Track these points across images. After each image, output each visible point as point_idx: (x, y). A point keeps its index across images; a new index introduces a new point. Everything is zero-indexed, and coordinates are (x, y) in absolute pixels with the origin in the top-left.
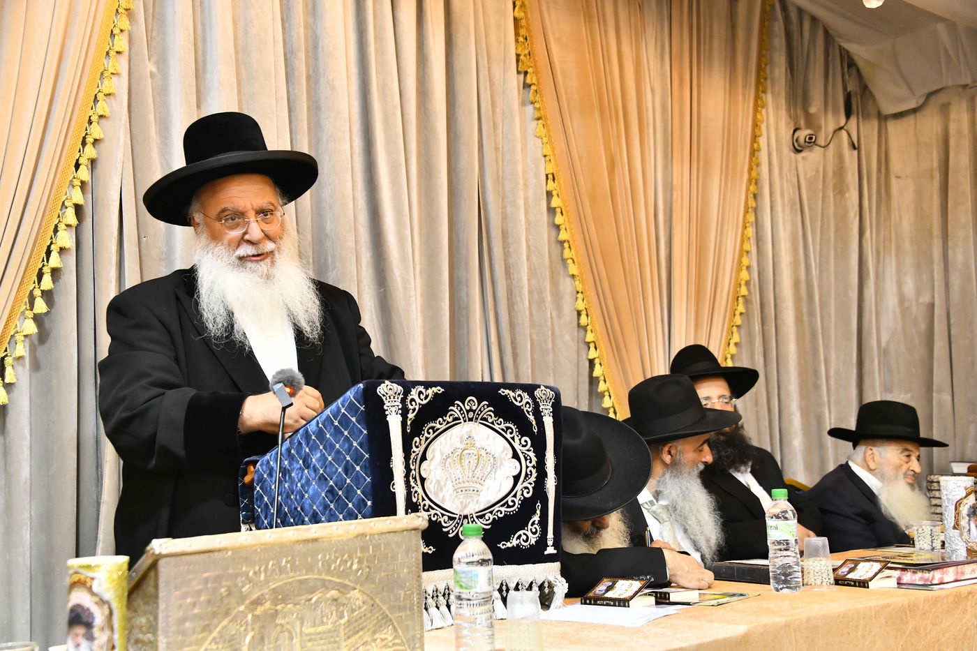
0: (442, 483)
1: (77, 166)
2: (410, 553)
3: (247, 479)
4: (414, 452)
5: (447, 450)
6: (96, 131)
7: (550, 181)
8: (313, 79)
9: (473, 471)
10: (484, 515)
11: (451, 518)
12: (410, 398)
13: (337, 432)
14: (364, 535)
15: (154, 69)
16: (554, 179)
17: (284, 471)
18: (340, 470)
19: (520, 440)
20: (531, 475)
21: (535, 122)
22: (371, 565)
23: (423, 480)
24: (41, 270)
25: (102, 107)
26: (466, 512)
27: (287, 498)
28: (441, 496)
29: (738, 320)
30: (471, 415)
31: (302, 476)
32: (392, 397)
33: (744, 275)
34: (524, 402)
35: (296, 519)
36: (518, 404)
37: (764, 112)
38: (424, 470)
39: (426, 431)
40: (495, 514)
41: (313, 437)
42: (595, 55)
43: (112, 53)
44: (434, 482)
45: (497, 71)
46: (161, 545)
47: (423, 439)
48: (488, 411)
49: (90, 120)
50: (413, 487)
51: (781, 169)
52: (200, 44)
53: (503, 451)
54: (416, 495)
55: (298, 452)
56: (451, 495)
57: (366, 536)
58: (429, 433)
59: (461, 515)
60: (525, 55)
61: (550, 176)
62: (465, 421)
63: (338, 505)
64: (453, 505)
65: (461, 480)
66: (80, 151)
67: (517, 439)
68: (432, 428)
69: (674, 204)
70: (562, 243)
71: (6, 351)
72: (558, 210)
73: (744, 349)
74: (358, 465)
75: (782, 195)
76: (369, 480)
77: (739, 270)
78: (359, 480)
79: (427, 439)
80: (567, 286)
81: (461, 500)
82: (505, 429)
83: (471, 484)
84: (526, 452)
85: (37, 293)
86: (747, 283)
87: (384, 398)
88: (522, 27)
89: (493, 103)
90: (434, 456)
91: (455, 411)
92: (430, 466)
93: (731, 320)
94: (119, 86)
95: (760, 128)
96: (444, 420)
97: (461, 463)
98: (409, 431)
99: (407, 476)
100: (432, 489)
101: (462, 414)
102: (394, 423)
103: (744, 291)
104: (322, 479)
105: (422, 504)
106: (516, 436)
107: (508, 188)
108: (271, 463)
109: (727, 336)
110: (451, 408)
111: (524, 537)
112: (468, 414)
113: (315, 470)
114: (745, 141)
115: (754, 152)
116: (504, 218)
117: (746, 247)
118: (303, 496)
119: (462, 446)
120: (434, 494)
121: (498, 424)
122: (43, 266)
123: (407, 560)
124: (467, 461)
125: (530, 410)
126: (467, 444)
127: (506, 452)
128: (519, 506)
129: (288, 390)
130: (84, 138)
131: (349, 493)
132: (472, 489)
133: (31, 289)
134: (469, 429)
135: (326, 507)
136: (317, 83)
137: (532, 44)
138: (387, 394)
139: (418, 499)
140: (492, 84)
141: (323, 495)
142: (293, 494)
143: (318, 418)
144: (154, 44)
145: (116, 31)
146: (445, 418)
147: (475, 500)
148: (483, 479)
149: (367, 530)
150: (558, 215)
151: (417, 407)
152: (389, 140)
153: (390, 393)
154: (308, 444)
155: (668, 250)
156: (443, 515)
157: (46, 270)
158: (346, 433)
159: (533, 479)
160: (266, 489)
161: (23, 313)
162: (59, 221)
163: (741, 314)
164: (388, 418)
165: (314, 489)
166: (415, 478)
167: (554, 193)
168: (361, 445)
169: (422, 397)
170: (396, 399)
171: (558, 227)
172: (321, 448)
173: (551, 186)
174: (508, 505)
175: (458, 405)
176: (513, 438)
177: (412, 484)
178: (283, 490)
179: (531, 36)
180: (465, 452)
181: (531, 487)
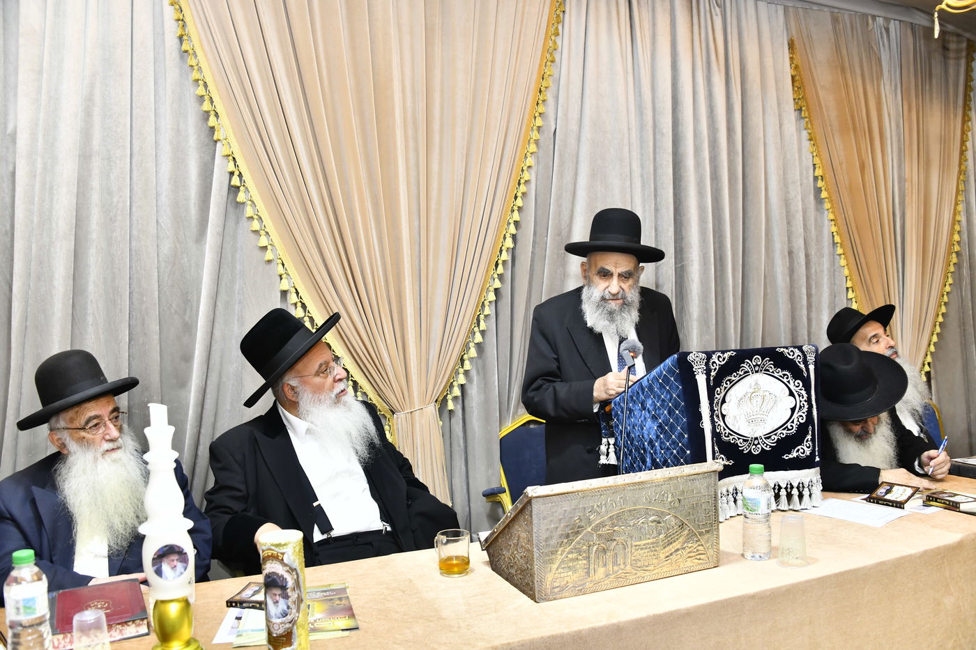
0: (738, 417)
1: (516, 198)
4: (716, 398)
5: (741, 395)
6: (526, 176)
9: (760, 407)
10: (770, 437)
11: (744, 441)
12: (711, 361)
13: (662, 387)
16: (822, 180)
18: (666, 412)
19: (794, 383)
20: (804, 407)
21: (809, 142)
23: (723, 416)
26: (756, 436)
28: (737, 425)
29: (952, 269)
30: (757, 369)
31: (641, 415)
32: (698, 362)
33: (956, 237)
34: (796, 355)
36: (791, 358)
37: (969, 123)
38: (724, 409)
39: (724, 383)
40: (778, 436)
41: (646, 389)
42: (848, 94)
44: (732, 417)
46: (533, 490)
47: (723, 388)
48: (769, 365)
49: (522, 169)
50: (717, 422)
53: (782, 391)
54: (719, 427)
55: (637, 398)
56: (744, 425)
58: (727, 384)
59: (752, 438)
60: (800, 99)
61: (820, 177)
62: (753, 373)
63: (666, 436)
64: (746, 431)
65: (752, 413)
66: (517, 189)
67: (791, 382)
68: (729, 380)
69: (906, 191)
71: (480, 311)
74: (677, 410)
76: (685, 420)
77: (952, 235)
78: (678, 420)
79: (725, 388)
81: (752, 428)
82: (782, 375)
83: (759, 416)
84: (799, 391)
86: (959, 243)
87: (693, 363)
88: (797, 81)
90: (731, 399)
91: (745, 366)
92: (728, 406)
93: (947, 269)
95: (967, 135)
96: (737, 374)
97: (751, 402)
98: (712, 384)
99: (712, 416)
100: (731, 423)
101: (750, 369)
102: (701, 380)
103: (957, 248)
104: (654, 418)
105: (723, 433)
106: (791, 380)
108: (621, 405)
109: (944, 279)
110: (742, 365)
111: (801, 451)
112: (755, 368)
113: (649, 411)
114: (956, 145)
115: (962, 152)
117: (958, 218)
118: (643, 428)
119: (752, 390)
120: (733, 426)
121: (777, 373)
124: (755, 401)
125: (800, 361)
126: (755, 389)
127: (784, 392)
128: (796, 430)
129: (632, 354)
130: (519, 180)
131: (672, 428)
132: (760, 419)
133: (493, 273)
134: (756, 379)
135: (658, 437)
137: (804, 91)
138: (695, 360)
139: (720, 430)
141: (656, 428)
142: (636, 426)
146: (738, 372)
147: (763, 426)
148: (768, 412)
151: (717, 367)
153: (697, 359)
156: (739, 439)
157: (500, 262)
158: (668, 388)
159: (805, 409)
162: (506, 232)
163: (954, 264)
164: (697, 377)
165: (649, 424)
166: (718, 416)
167: (823, 188)
168: (678, 396)
169: (721, 359)
170: (702, 364)
172: (652, 397)
174: (788, 429)
175: (748, 363)
176: (789, 382)
177: (716, 420)
179: (803, 86)
180: (754, 394)
181: (804, 415)
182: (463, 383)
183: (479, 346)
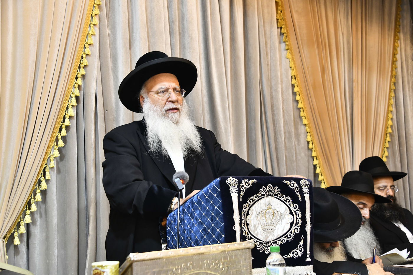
0: (257, 226)
1: (77, 78)
2: (246, 260)
3: (163, 224)
4: (243, 211)
5: (259, 210)
6: (85, 62)
7: (293, 79)
8: (182, 34)
9: (271, 220)
10: (276, 242)
11: (261, 243)
12: (241, 185)
13: (207, 201)
14: (225, 251)
15: (110, 32)
16: (295, 79)
17: (182, 220)
18: (209, 219)
19: (293, 205)
20: (299, 222)
21: (286, 51)
22: (229, 266)
23: (248, 225)
24: (61, 126)
25: (88, 51)
26: (268, 240)
27: (183, 233)
28: (256, 232)
29: (387, 145)
30: (270, 193)
31: (190, 222)
32: (233, 185)
33: (390, 123)
34: (295, 187)
35: (188, 243)
36: (292, 188)
37: (399, 42)
38: (248, 220)
39: (249, 201)
40: (281, 241)
41: (195, 204)
42: (314, 18)
43: (92, 25)
44: (253, 225)
45: (268, 28)
46: (134, 256)
47: (248, 205)
48: (278, 191)
49: (82, 56)
50: (243, 228)
51: (408, 70)
52: (130, 20)
53: (285, 211)
54: (245, 232)
55: (188, 211)
56: (261, 232)
57: (226, 252)
58: (250, 202)
59: (265, 242)
60: (281, 19)
61: (293, 77)
62: (267, 196)
63: (208, 237)
64: (262, 237)
65: (265, 224)
66: (78, 71)
67: (291, 205)
68: (252, 199)
69: (354, 89)
70: (299, 109)
71: (46, 164)
72: (298, 93)
73: (390, 159)
74: (217, 217)
75: (408, 83)
76: (223, 224)
77: (387, 120)
78: (218, 224)
79: (249, 204)
80: (302, 129)
81: (266, 234)
82: (286, 200)
83: (270, 227)
84: (296, 211)
85: (60, 137)
86: (392, 127)
87: (229, 185)
88: (279, 6)
89: (266, 43)
90: (253, 213)
91: (262, 191)
92: (251, 218)
93: (383, 145)
94: (94, 40)
95: (397, 50)
96: (257, 196)
97: (265, 216)
98: (241, 201)
99: (241, 223)
100: (252, 229)
101: (265, 193)
102: (235, 197)
103: (390, 130)
104: (200, 224)
105: (247, 236)
106: (291, 204)
107: (273, 83)
108: (175, 216)
110: (260, 190)
111: (296, 253)
112: (268, 193)
113: (197, 219)
114: (389, 57)
115: (394, 62)
116: (272, 97)
117: (391, 109)
118: (191, 232)
119: (266, 208)
120: (253, 231)
121: (282, 197)
122: (62, 125)
123: (245, 264)
124: (268, 216)
125: (298, 191)
126: (268, 207)
127: (286, 211)
128: (293, 238)
129: (182, 181)
130: (80, 65)
131: (213, 230)
132: (270, 229)
133: (57, 135)
134: (269, 200)
135: (202, 237)
136: (184, 36)
137: (284, 14)
138: (231, 183)
139: (246, 234)
140: (265, 34)
141: (201, 231)
142: (186, 231)
143: (198, 194)
144: (110, 20)
145: (94, 15)
146: (257, 195)
147: (272, 234)
148: (276, 224)
149: (227, 249)
150: (298, 96)
151: (245, 189)
152: (218, 62)
153: (232, 182)
154: (193, 207)
155: (351, 111)
156: (257, 242)
157: (63, 127)
158: (211, 202)
159: (300, 224)
160: (173, 228)
161: (53, 147)
162: (69, 104)
163: (389, 142)
164: (232, 195)
165: (196, 228)
166: (244, 224)
167: (296, 85)
168: (219, 207)
169: (247, 184)
170: (235, 186)
171: (297, 102)
172: (199, 209)
173: (294, 81)
174: (288, 237)
175: (264, 188)
176: (290, 204)
177: (243, 226)
178: (181, 229)
179: (284, 10)
180: (267, 211)
181: (299, 228)
182: (28, 223)
183: (44, 193)
